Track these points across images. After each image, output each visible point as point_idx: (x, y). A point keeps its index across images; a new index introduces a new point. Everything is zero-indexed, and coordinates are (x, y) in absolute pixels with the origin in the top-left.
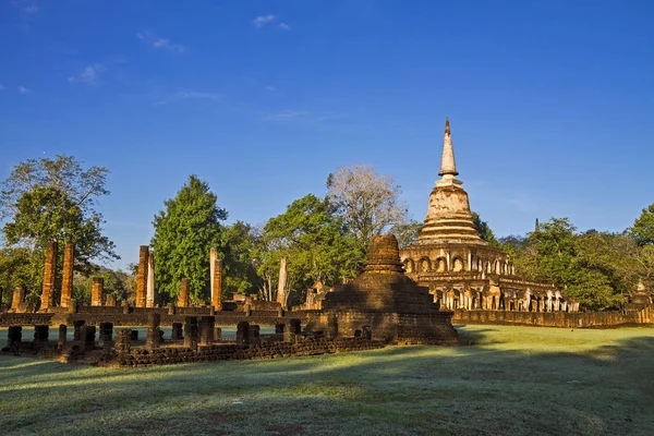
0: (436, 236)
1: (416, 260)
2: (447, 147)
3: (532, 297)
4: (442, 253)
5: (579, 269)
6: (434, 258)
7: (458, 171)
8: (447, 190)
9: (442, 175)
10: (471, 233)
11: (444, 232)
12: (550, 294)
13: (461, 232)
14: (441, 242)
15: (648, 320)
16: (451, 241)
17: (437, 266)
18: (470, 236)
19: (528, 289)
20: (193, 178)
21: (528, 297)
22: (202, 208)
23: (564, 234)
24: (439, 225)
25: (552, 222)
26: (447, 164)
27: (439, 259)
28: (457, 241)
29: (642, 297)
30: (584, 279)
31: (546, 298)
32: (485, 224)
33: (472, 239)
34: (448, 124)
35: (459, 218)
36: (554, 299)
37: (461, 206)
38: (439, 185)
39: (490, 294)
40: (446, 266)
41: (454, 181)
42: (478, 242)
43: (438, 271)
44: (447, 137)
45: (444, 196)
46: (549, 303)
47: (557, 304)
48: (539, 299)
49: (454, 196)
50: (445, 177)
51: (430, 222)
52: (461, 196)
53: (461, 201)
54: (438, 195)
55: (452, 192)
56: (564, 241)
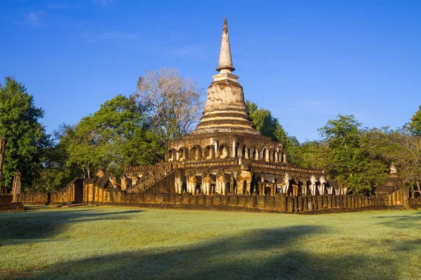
0: (209, 126)
1: (190, 148)
2: (224, 44)
3: (291, 182)
4: (211, 142)
5: (362, 159)
6: (204, 146)
7: (234, 66)
8: (222, 84)
9: (219, 70)
10: (242, 123)
11: (216, 122)
12: (313, 180)
13: (232, 122)
14: (212, 131)
15: (398, 203)
16: (221, 130)
17: (207, 154)
18: (241, 126)
19: (287, 175)
20: (9, 80)
21: (287, 181)
22: (15, 106)
23: (351, 129)
24: (213, 116)
25: (339, 119)
26: (224, 59)
27: (208, 148)
28: (226, 130)
29: (394, 180)
30: (366, 168)
31: (309, 183)
32: (275, 120)
33: (242, 129)
34: (226, 23)
35: (231, 109)
36: (318, 184)
37: (234, 98)
38: (216, 79)
39: (241, 178)
40: (214, 154)
41: (229, 75)
42: (247, 131)
43: (208, 158)
44: (224, 35)
45: (218, 88)
46: (312, 188)
47: (321, 189)
48: (300, 184)
49: (228, 89)
50: (222, 71)
51: (206, 114)
52: (235, 89)
53: (234, 93)
54: (214, 89)
55: (226, 85)
56: (349, 135)
